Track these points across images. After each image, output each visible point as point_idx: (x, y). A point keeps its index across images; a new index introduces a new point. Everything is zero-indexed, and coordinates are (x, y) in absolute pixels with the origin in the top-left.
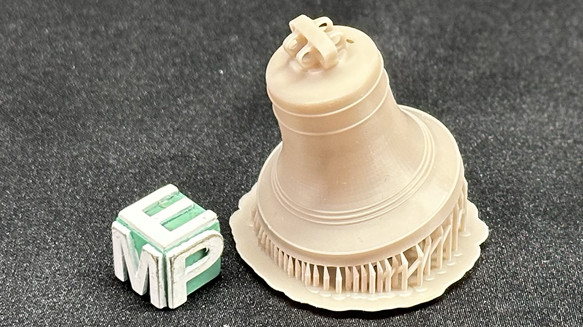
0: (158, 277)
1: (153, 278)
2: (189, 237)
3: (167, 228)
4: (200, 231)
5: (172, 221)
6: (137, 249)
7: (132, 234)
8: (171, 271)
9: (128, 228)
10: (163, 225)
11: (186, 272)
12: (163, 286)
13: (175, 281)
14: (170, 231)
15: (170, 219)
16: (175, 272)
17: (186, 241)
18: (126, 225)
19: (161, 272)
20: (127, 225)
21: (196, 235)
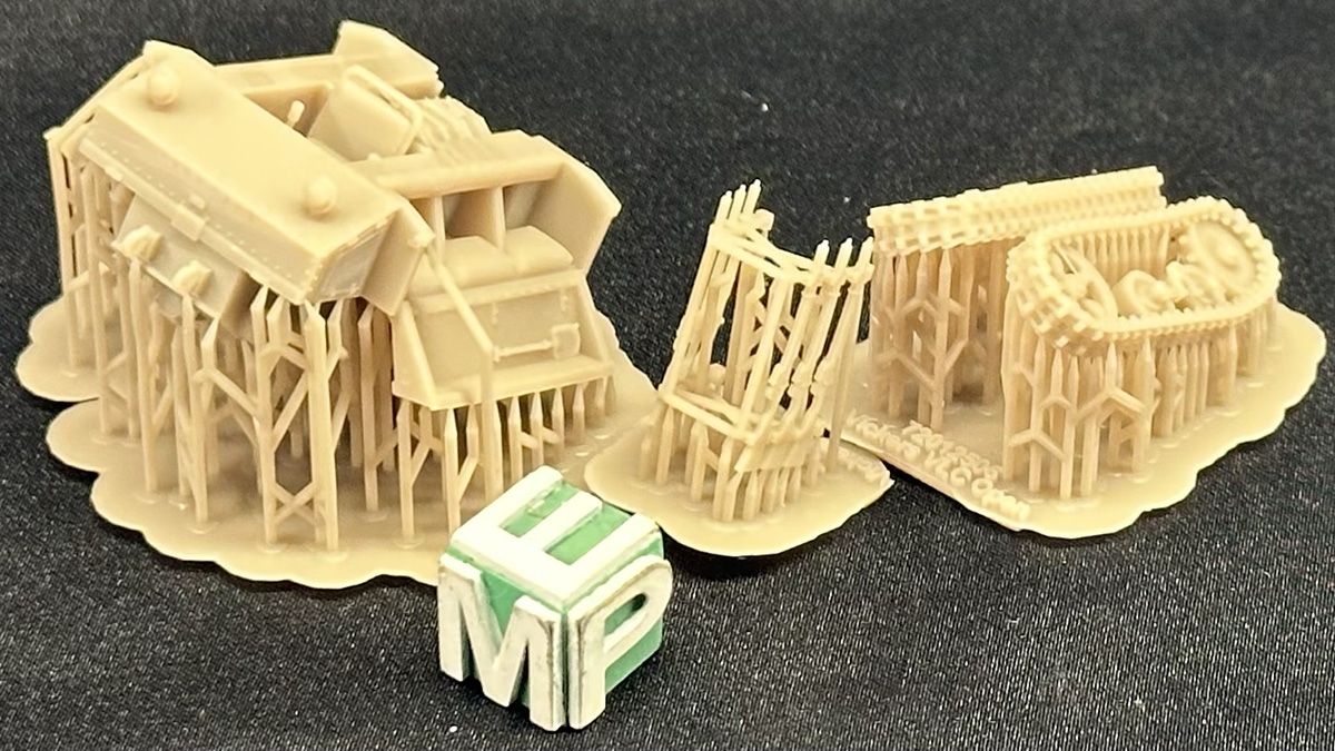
0: (551, 665)
1: (540, 668)
2: (609, 573)
3: (560, 559)
4: (627, 558)
6: (496, 611)
7: (484, 577)
8: (580, 650)
9: (474, 565)
10: (549, 552)
11: (605, 649)
12: (560, 683)
13: (585, 669)
14: (569, 563)
15: (561, 539)
16: (586, 648)
17: (603, 584)
18: (468, 560)
19: (557, 652)
20: (472, 559)
21: (620, 568)
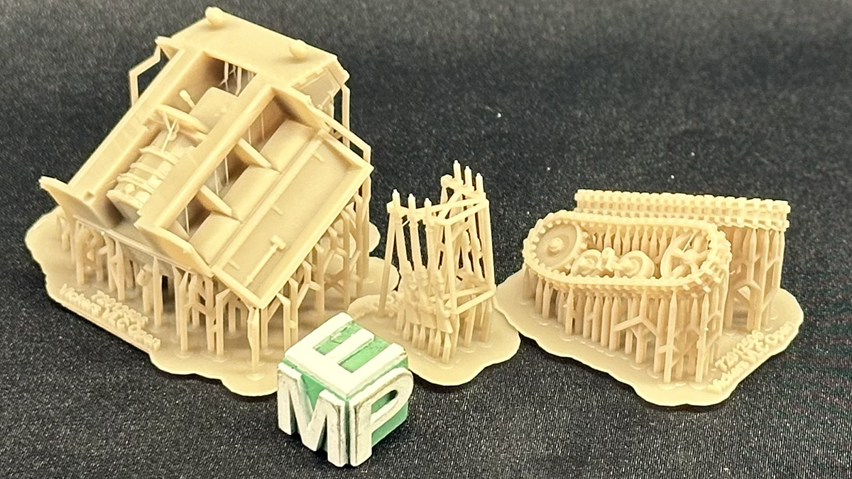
0: (339, 430)
1: (333, 432)
2: (375, 379)
3: (346, 369)
4: (386, 370)
5: (351, 360)
6: (310, 397)
7: (303, 378)
8: (356, 422)
9: (299, 371)
10: (340, 365)
11: (372, 420)
12: (345, 440)
13: (359, 433)
14: (352, 372)
15: (349, 356)
16: (360, 423)
17: (371, 384)
18: (294, 367)
19: (343, 423)
20: (296, 367)
21: (382, 375)
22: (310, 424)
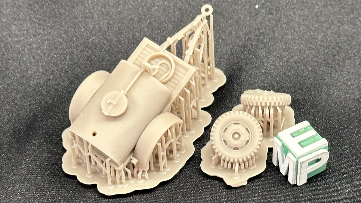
2: (312, 152)
3: (301, 146)
4: (318, 149)
5: (304, 142)
7: (283, 145)
9: (282, 142)
10: (299, 143)
11: (308, 169)
12: (295, 175)
13: (301, 173)
14: (303, 147)
15: (304, 140)
16: (302, 169)
17: (310, 154)
18: (281, 140)
21: (316, 151)
22: (283, 164)
